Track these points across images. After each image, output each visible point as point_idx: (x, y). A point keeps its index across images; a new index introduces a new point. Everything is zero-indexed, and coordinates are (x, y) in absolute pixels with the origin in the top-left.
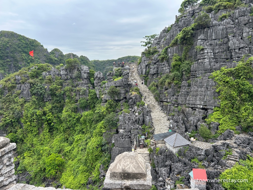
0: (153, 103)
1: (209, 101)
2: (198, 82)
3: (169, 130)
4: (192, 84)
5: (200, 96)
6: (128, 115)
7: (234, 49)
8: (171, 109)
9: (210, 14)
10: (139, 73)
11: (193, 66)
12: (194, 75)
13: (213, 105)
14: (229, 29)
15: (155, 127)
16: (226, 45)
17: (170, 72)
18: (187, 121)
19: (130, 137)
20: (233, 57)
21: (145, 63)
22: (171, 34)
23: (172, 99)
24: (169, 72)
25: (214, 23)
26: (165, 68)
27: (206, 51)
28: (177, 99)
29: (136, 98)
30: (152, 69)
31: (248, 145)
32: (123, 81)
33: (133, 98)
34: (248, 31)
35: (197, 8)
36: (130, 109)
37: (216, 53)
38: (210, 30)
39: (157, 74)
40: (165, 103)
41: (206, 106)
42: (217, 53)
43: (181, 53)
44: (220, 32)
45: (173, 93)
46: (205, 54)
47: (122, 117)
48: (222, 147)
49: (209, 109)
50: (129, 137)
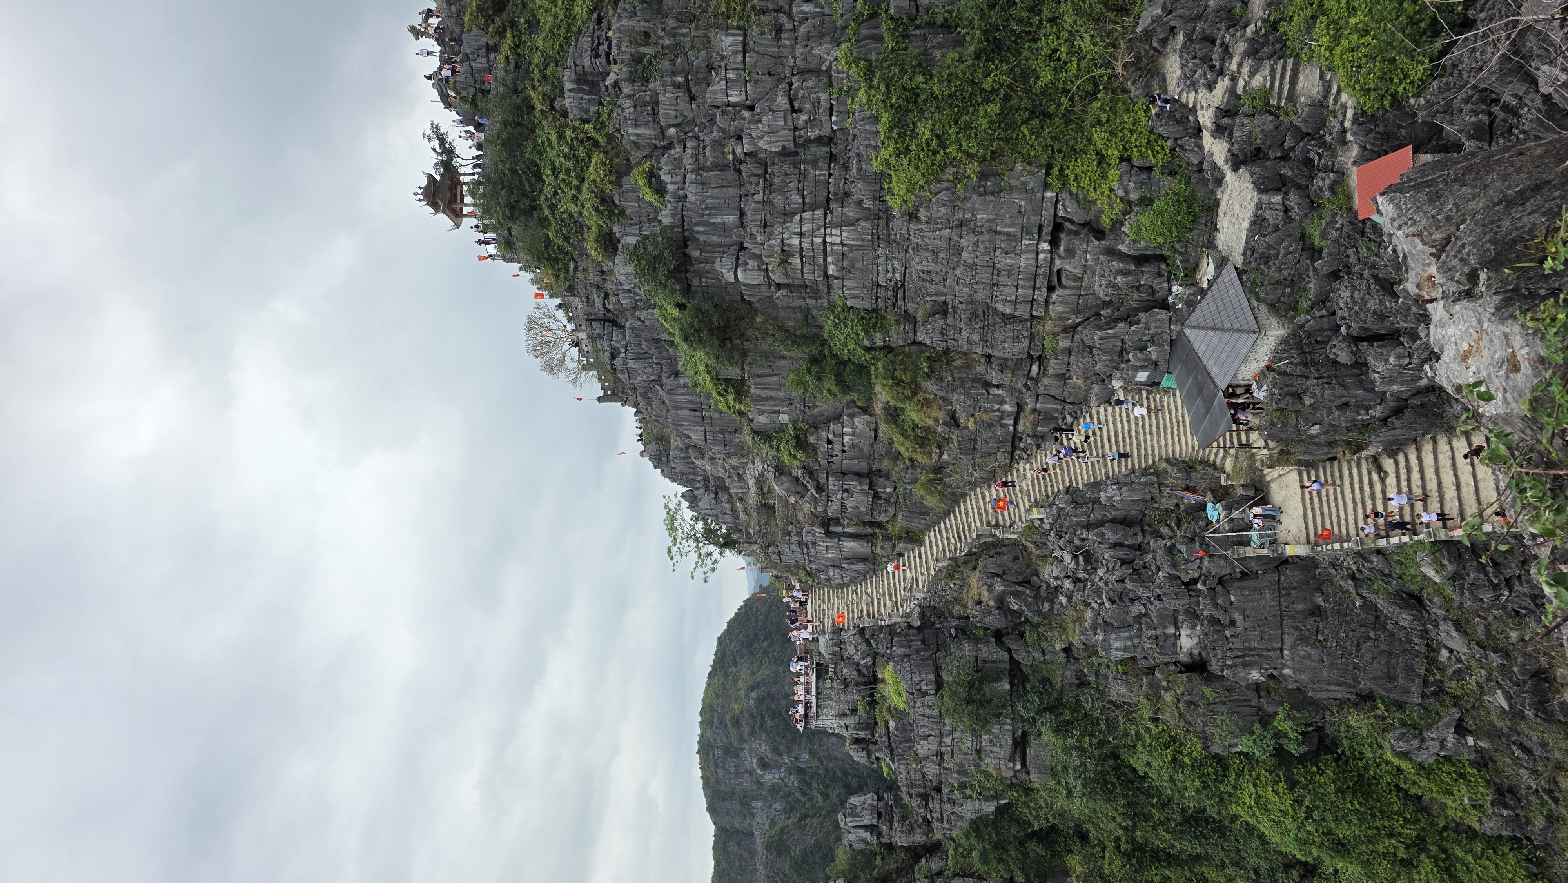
0: (1024, 485)
1: (1020, 212)
2: (932, 267)
3: (1166, 391)
4: (936, 295)
5: (997, 253)
6: (1096, 606)
7: (796, 129)
8: (1054, 392)
9: (622, 241)
10: (861, 577)
11: (854, 297)
12: (896, 290)
13: (1039, 195)
14: (702, 159)
15: (1153, 456)
16: (773, 164)
17: (865, 410)
18: (1118, 304)
19: (1221, 581)
20: (826, 132)
21: (814, 543)
22: (684, 420)
23: (1000, 392)
24: (867, 417)
25: (666, 221)
26: (848, 435)
27: (796, 242)
28: (1003, 366)
29: (998, 576)
30: (849, 504)
31: (1213, 42)
32: (907, 651)
33: (999, 588)
34: (723, 82)
35: (580, 306)
36: (1063, 600)
37: (804, 203)
38: (698, 236)
39: (870, 476)
40: (1021, 427)
41: (1040, 227)
42: (804, 198)
43: (783, 362)
44: (711, 192)
45: (976, 388)
46: (805, 246)
47: (1114, 636)
48: (1237, 134)
49: (1055, 215)
50: (1219, 588)
